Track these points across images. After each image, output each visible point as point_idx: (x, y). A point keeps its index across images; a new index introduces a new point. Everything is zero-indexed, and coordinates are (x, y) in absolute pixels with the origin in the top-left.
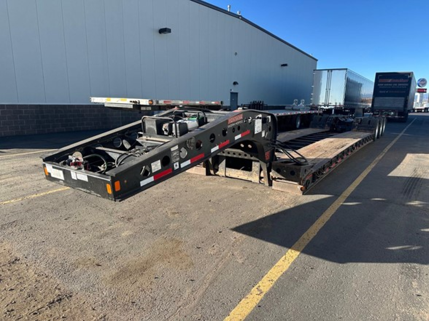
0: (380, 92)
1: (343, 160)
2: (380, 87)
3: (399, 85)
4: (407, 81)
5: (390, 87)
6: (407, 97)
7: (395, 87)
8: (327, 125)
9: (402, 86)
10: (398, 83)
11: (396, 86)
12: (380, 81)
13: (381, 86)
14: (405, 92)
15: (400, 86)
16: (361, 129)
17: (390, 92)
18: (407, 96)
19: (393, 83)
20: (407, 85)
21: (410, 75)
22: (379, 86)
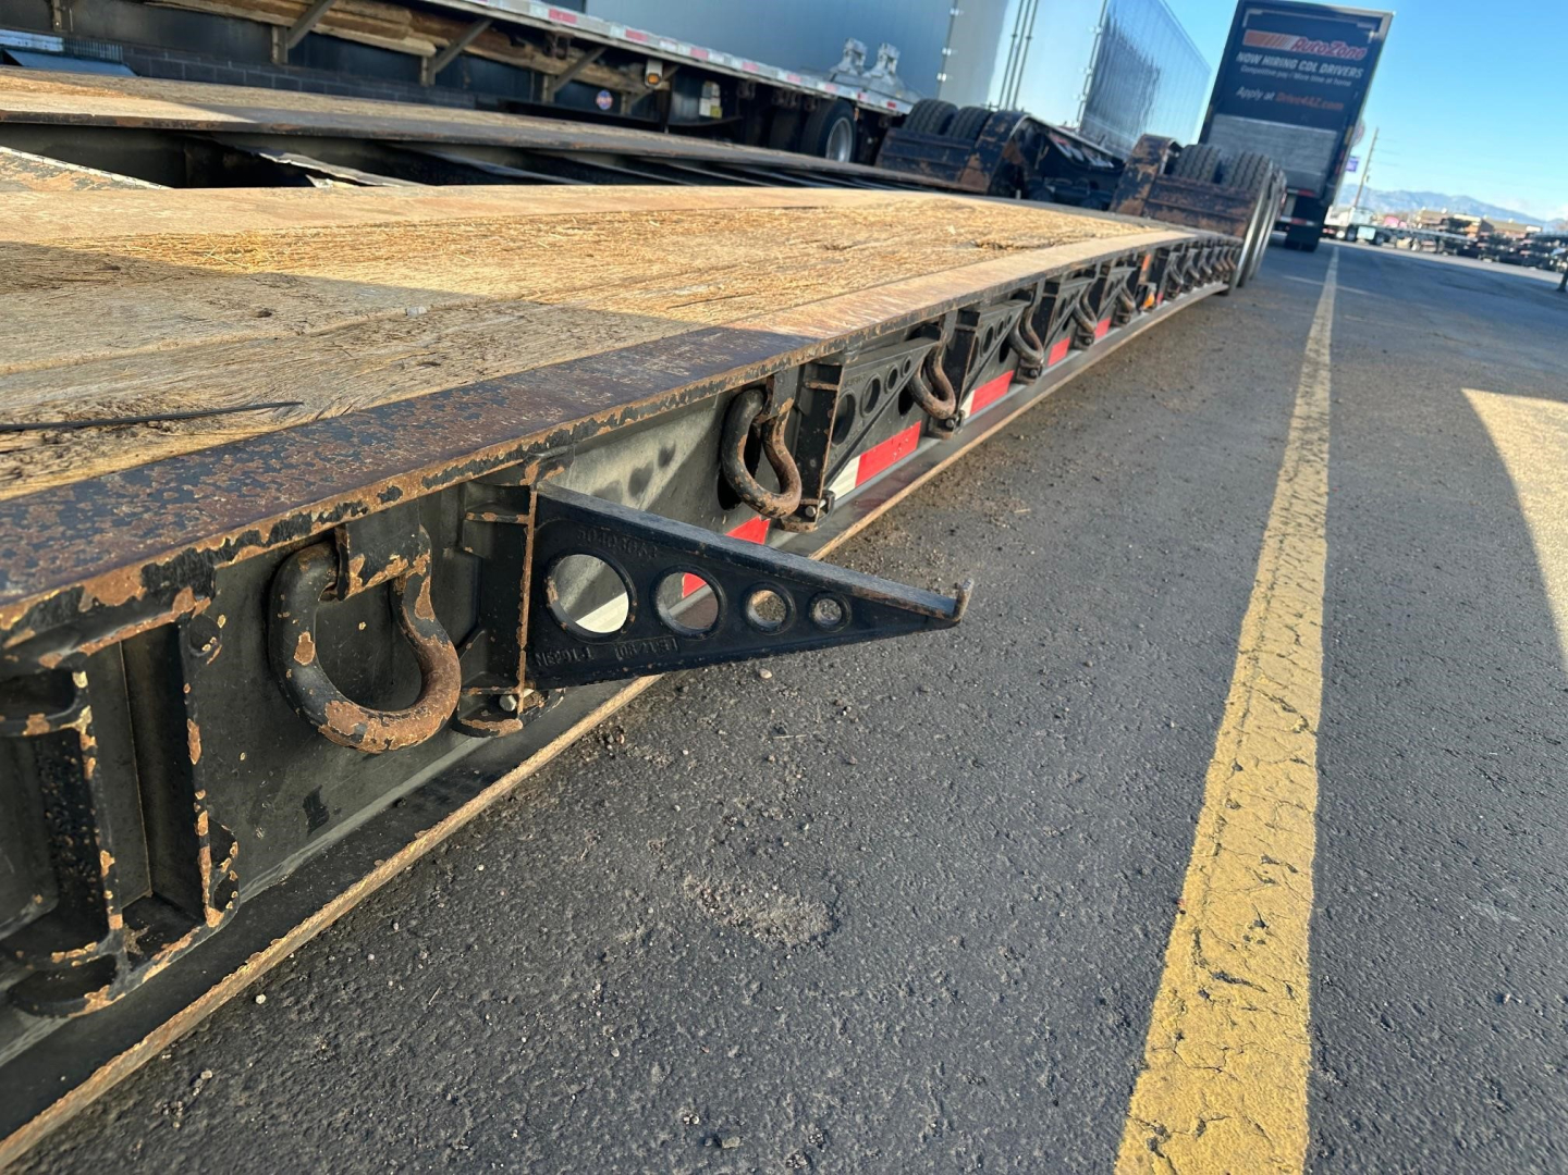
0: (1242, 92)
1: (1032, 394)
2: (1245, 69)
3: (1327, 69)
4: (1359, 53)
5: (1284, 75)
6: (1345, 132)
7: (1307, 78)
8: (974, 161)
9: (1334, 76)
10: (1320, 60)
11: (1310, 74)
12: (1252, 37)
13: (1250, 65)
14: (1339, 107)
15: (1326, 76)
16: (1171, 208)
17: (1282, 97)
18: (1347, 125)
19: (1300, 57)
20: (1354, 72)
21: (1377, 30)
22: (1242, 63)
